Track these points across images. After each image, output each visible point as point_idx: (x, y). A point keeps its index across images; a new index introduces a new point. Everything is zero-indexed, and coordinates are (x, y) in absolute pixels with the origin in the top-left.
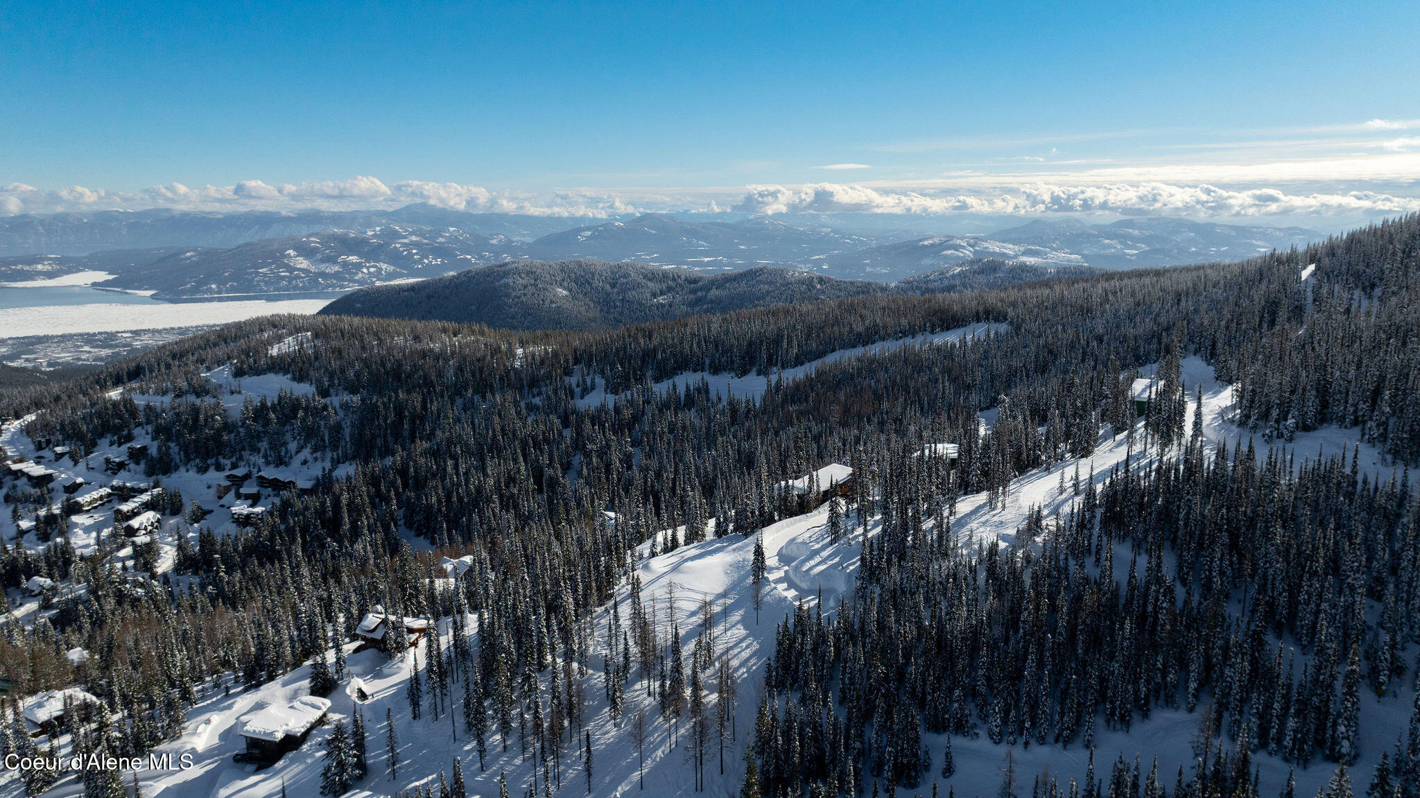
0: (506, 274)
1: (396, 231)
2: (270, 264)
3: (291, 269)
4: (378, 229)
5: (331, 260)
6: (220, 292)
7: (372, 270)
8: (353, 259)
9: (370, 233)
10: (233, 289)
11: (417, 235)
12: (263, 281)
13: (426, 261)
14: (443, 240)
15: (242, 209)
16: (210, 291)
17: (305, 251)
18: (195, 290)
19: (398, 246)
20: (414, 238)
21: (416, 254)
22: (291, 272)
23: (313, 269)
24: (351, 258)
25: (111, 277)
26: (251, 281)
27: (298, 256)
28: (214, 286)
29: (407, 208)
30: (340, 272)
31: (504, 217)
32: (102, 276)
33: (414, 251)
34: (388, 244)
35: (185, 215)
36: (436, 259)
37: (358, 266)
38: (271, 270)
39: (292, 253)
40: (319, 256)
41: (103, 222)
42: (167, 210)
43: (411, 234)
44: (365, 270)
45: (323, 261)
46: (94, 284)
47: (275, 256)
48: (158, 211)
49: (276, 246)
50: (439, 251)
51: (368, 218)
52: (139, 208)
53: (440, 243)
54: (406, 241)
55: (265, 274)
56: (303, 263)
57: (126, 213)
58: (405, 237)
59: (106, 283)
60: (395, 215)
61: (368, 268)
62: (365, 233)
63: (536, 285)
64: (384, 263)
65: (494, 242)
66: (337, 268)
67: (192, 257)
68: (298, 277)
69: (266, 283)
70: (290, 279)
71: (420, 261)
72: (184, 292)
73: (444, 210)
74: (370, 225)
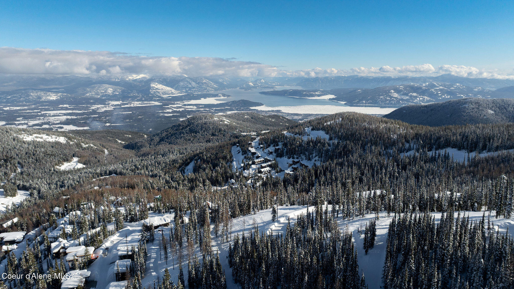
0: (465, 103)
1: (435, 85)
2: (384, 95)
3: (391, 97)
4: (427, 83)
5: (406, 94)
6: (366, 104)
7: (421, 99)
8: (415, 94)
9: (424, 85)
10: (370, 103)
11: (442, 86)
12: (381, 101)
13: (443, 96)
14: (453, 88)
15: (381, 76)
16: (363, 103)
17: (398, 91)
18: (358, 102)
19: (433, 90)
20: (441, 87)
21: (440, 93)
22: (391, 98)
23: (399, 97)
24: (414, 94)
25: (335, 97)
26: (376, 101)
27: (395, 92)
28: (364, 102)
29: (442, 76)
30: (409, 99)
31: (484, 80)
32: (332, 96)
33: (439, 92)
34: (429, 89)
35: (362, 77)
36: (448, 96)
37: (416, 97)
38: (384, 97)
39: (392, 91)
40: (402, 93)
41: (338, 79)
42: (357, 76)
43: (440, 86)
44: (418, 99)
45: (403, 95)
46: (330, 99)
47: (387, 92)
48: (354, 76)
49: (387, 88)
50: (449, 93)
51: (424, 80)
52: (349, 75)
53: (452, 90)
54: (438, 88)
55: (382, 99)
56: (396, 95)
57: (345, 77)
58: (438, 87)
59: (333, 99)
60: (436, 79)
61: (419, 98)
62: (422, 85)
63: (478, 108)
64: (426, 96)
65: (476, 90)
66: (408, 97)
67: (360, 91)
68: (393, 100)
69: (382, 101)
70: (390, 101)
71: (441, 96)
72: (354, 103)
73: (457, 76)
74: (425, 82)
